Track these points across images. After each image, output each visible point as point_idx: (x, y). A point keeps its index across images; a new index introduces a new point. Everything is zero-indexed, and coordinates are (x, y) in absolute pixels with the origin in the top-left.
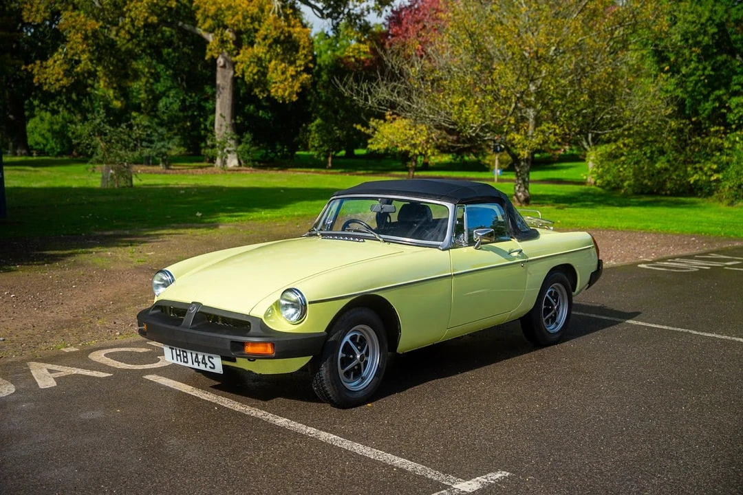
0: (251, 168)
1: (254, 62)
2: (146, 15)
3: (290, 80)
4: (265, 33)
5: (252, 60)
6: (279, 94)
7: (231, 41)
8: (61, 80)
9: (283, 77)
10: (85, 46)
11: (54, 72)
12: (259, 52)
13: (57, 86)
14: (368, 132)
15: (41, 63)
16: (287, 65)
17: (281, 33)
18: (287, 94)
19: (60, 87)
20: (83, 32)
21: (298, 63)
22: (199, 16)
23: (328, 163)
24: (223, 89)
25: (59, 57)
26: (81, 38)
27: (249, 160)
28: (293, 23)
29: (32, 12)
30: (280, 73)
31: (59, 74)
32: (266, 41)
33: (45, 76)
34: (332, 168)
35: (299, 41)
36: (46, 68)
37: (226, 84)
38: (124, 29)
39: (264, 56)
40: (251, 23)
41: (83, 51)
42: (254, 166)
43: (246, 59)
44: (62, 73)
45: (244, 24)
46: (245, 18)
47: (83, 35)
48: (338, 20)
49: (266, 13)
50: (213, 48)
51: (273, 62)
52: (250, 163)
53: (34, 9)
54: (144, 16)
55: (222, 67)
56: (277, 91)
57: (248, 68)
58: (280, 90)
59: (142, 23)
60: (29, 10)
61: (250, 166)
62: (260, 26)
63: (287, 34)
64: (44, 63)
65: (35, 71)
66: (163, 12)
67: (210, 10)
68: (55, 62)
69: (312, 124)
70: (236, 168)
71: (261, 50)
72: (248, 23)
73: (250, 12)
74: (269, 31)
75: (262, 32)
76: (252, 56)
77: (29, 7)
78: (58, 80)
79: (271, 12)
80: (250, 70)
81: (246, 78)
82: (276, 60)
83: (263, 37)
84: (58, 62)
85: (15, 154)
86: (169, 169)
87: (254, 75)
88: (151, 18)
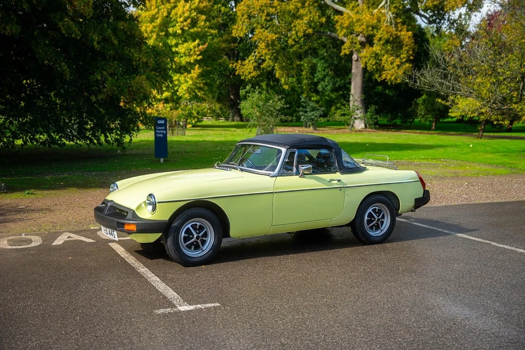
0: (374, 130)
1: (373, 57)
2: (305, 28)
3: (396, 68)
4: (380, 36)
5: (372, 55)
6: (388, 78)
7: (358, 43)
8: (252, 73)
9: (391, 66)
10: (266, 51)
11: (248, 68)
12: (376, 50)
13: (249, 77)
14: (448, 104)
15: (242, 62)
16: (394, 58)
17: (391, 36)
18: (393, 77)
19: (251, 77)
20: (266, 42)
21: (402, 56)
22: (338, 27)
23: (432, 126)
24: (356, 76)
25: (252, 58)
26: (265, 46)
27: (372, 124)
28: (400, 29)
29: (238, 30)
30: (389, 64)
31: (251, 69)
32: (381, 42)
33: (243, 70)
34: (435, 130)
35: (403, 41)
36: (244, 65)
37: (358, 72)
38: (292, 38)
39: (380, 52)
40: (372, 30)
41: (266, 54)
42: (376, 128)
43: (368, 55)
44: (253, 68)
45: (367, 31)
46: (367, 27)
47: (266, 43)
48: (441, 24)
49: (382, 23)
50: (346, 48)
51: (385, 57)
52: (373, 126)
53: (239, 29)
54: (304, 29)
55: (355, 61)
56: (386, 76)
57: (369, 61)
58: (388, 75)
59: (302, 34)
60: (236, 29)
61: (372, 129)
62: (377, 32)
63: (394, 37)
64: (243, 62)
65: (237, 68)
66: (317, 26)
67: (345, 23)
68: (249, 61)
69: (420, 99)
70: (363, 130)
71: (378, 48)
72: (370, 30)
73: (371, 23)
74: (383, 35)
75: (379, 36)
76: (371, 53)
77: (237, 27)
78: (250, 73)
79: (386, 22)
80: (370, 62)
81: (368, 68)
82: (387, 54)
83: (378, 39)
84: (251, 62)
85: (233, 120)
86: (316, 130)
87: (373, 65)
88: (309, 30)
